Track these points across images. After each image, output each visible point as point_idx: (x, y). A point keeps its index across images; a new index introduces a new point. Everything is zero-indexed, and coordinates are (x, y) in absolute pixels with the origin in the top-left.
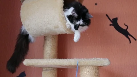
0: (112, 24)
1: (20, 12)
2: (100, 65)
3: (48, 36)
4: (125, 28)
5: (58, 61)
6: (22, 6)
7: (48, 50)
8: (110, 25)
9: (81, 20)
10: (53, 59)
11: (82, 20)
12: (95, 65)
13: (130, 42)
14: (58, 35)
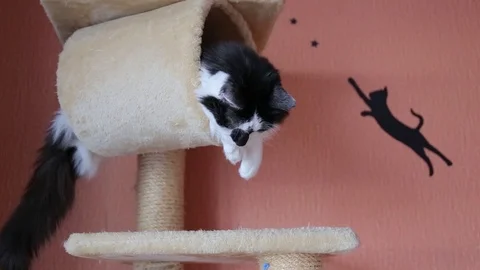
0: (368, 109)
1: (56, 77)
2: (323, 252)
3: (151, 153)
4: (413, 123)
5: (183, 239)
6: (62, 56)
7: (150, 202)
8: (364, 114)
9: (256, 116)
10: (166, 233)
11: (260, 115)
12: (306, 250)
13: (431, 173)
14: (186, 150)
